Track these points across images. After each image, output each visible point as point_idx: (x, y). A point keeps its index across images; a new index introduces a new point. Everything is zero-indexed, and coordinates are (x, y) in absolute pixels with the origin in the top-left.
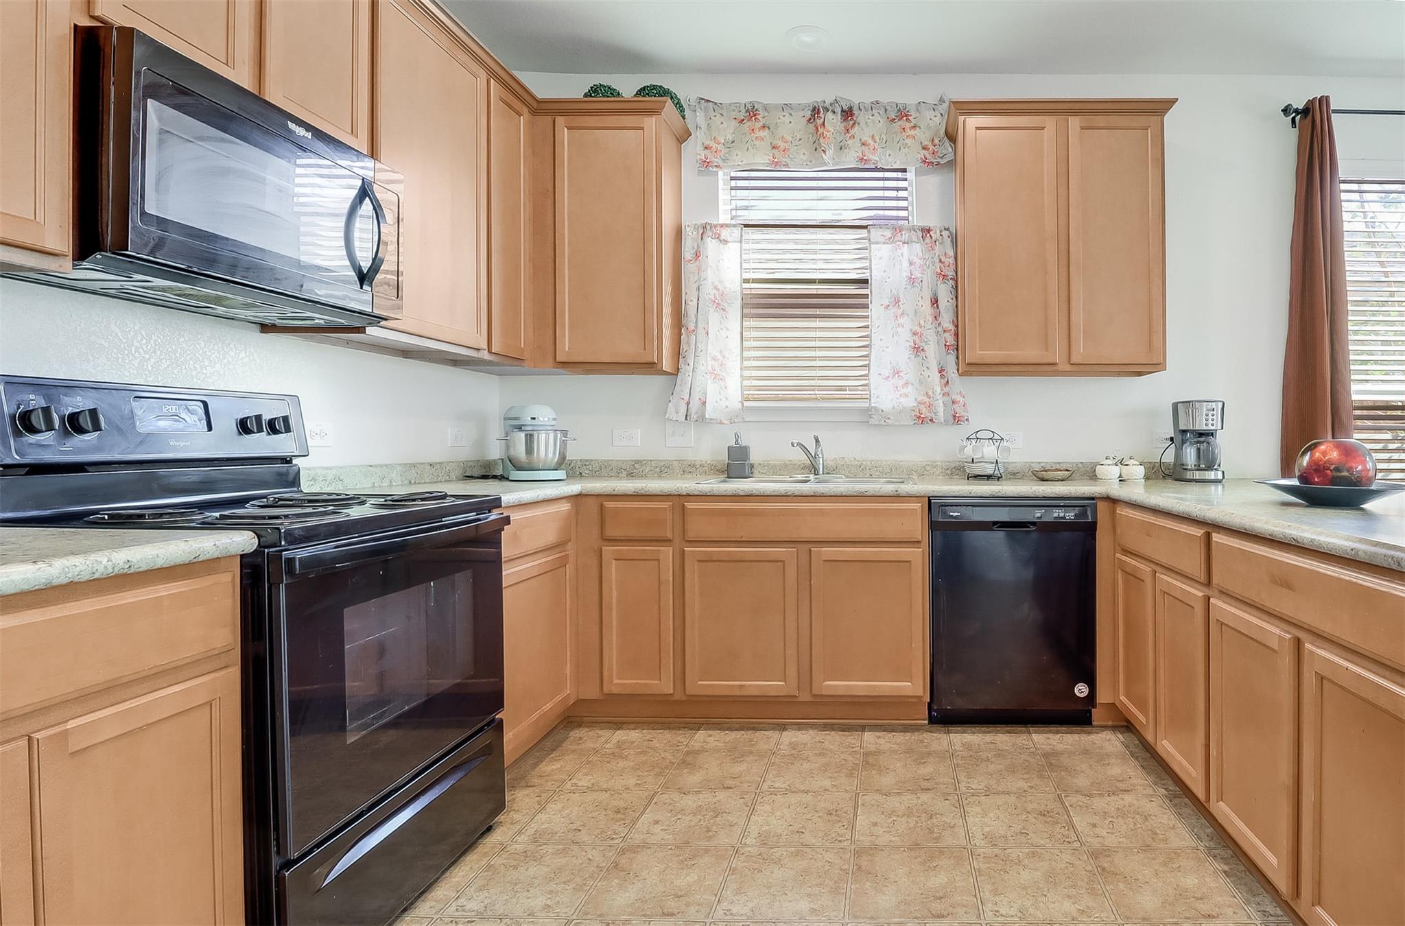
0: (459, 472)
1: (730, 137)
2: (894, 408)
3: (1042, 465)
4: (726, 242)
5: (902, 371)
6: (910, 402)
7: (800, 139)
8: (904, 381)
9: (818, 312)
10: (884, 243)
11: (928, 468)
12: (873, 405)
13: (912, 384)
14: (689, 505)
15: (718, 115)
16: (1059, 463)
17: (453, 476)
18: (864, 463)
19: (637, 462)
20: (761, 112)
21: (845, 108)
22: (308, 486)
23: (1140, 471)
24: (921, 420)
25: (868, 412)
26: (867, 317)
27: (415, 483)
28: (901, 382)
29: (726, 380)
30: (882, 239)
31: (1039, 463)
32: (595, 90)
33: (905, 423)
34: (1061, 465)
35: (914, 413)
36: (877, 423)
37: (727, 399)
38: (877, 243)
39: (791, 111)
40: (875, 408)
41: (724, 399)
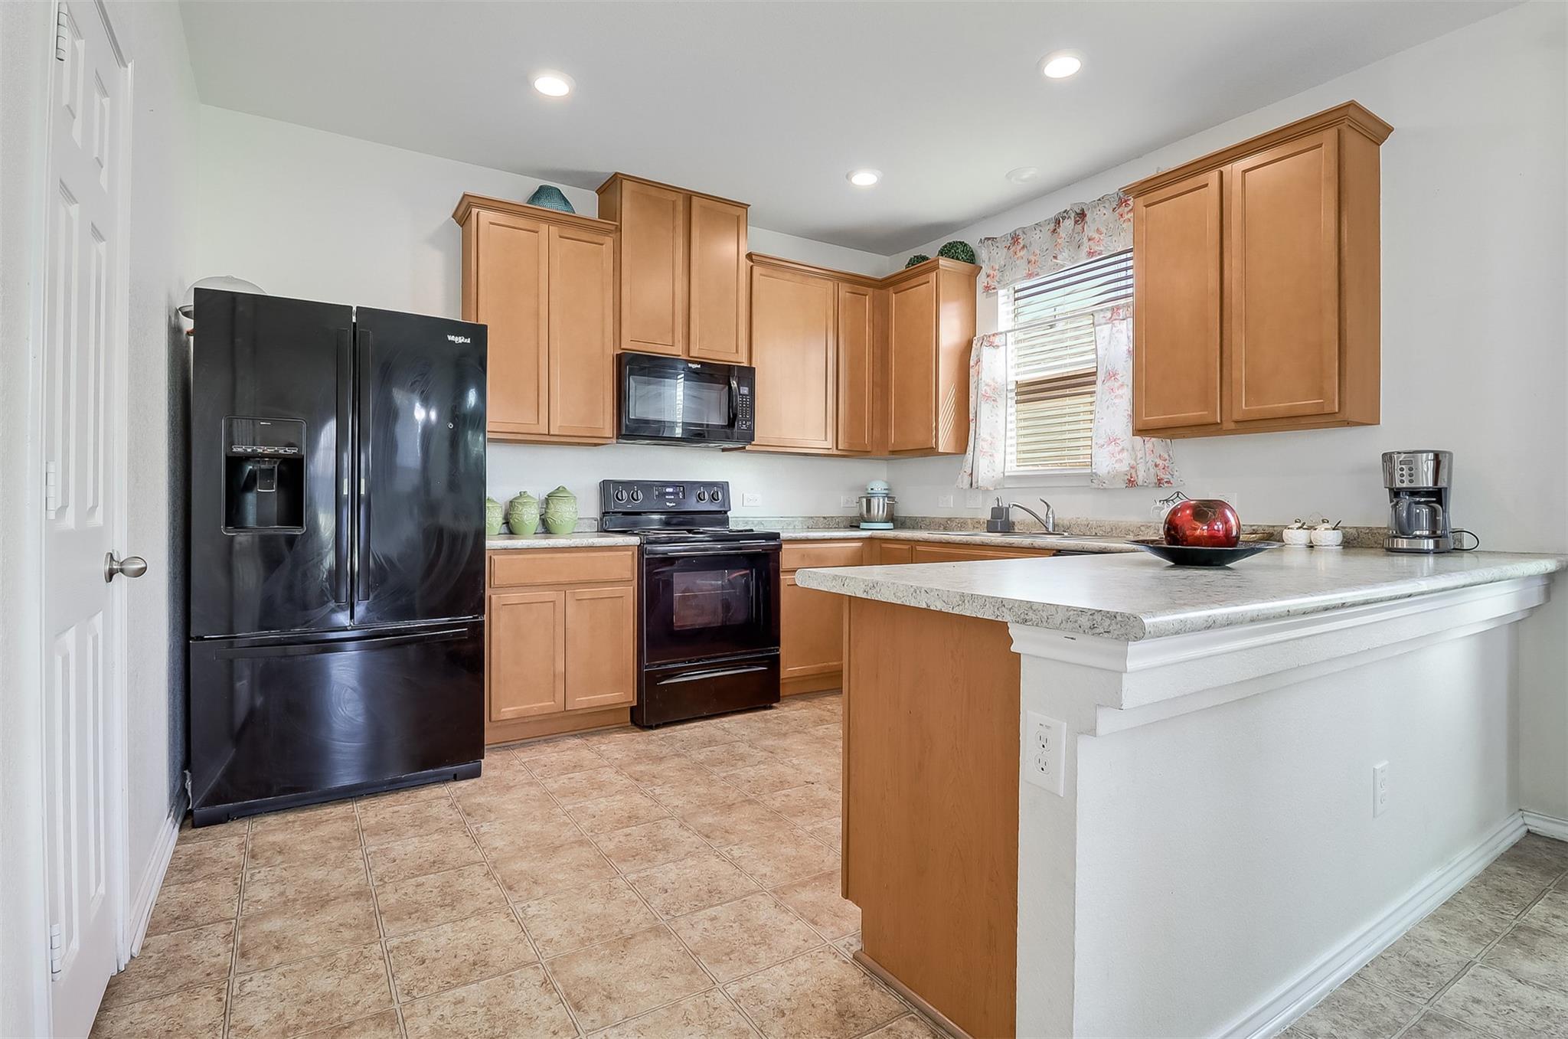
0: (847, 524)
1: (1003, 263)
2: (1109, 473)
3: (1253, 528)
4: (998, 346)
5: (1119, 439)
6: (1124, 467)
7: (1047, 250)
8: (1120, 447)
9: (1068, 391)
10: (1105, 324)
11: (1142, 528)
12: (1094, 471)
13: (1127, 450)
14: (919, 548)
15: (995, 248)
16: (1274, 526)
17: (841, 525)
18: (1091, 523)
19: (949, 519)
20: (1022, 236)
21: (1078, 211)
22: (732, 526)
23: (1336, 537)
24: (1131, 483)
25: (1092, 477)
26: (1094, 392)
27: (812, 528)
28: (1118, 449)
29: (995, 455)
30: (1103, 321)
31: (1251, 526)
32: (912, 262)
33: (1118, 487)
34: (1275, 528)
35: (1127, 477)
36: (1096, 486)
37: (994, 470)
38: (1100, 325)
39: (1041, 228)
40: (1095, 473)
41: (991, 471)
